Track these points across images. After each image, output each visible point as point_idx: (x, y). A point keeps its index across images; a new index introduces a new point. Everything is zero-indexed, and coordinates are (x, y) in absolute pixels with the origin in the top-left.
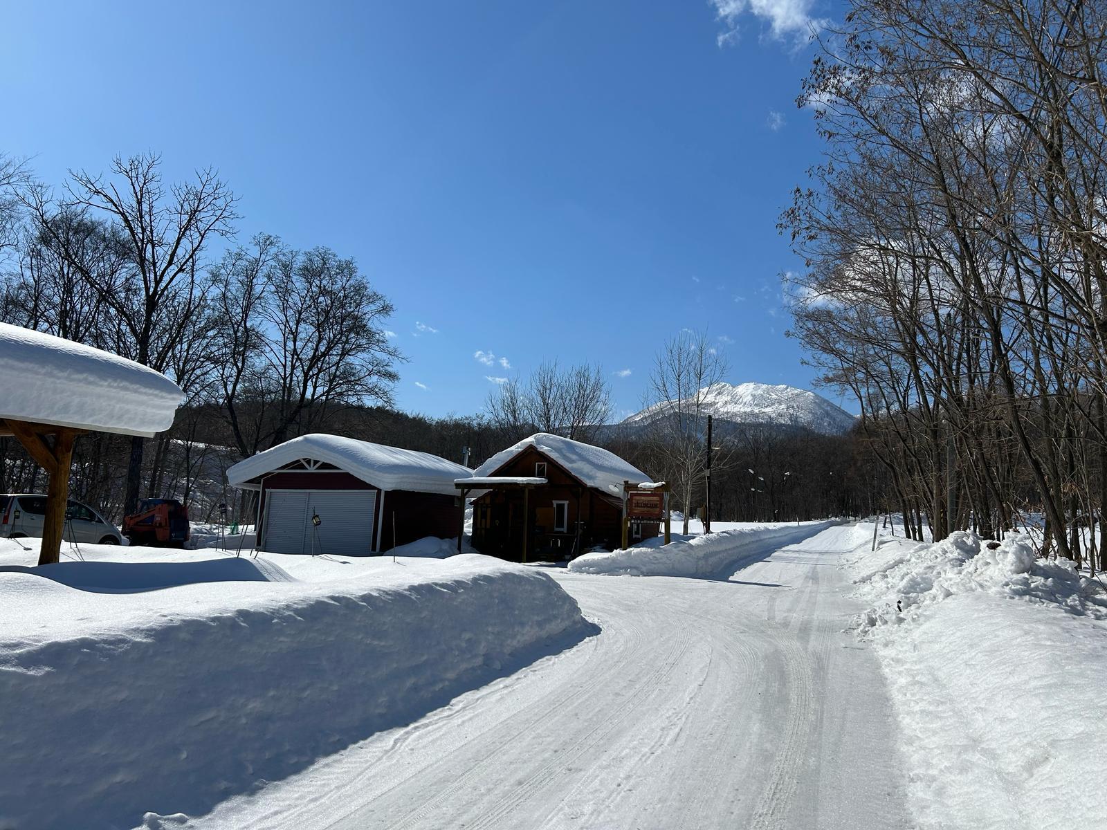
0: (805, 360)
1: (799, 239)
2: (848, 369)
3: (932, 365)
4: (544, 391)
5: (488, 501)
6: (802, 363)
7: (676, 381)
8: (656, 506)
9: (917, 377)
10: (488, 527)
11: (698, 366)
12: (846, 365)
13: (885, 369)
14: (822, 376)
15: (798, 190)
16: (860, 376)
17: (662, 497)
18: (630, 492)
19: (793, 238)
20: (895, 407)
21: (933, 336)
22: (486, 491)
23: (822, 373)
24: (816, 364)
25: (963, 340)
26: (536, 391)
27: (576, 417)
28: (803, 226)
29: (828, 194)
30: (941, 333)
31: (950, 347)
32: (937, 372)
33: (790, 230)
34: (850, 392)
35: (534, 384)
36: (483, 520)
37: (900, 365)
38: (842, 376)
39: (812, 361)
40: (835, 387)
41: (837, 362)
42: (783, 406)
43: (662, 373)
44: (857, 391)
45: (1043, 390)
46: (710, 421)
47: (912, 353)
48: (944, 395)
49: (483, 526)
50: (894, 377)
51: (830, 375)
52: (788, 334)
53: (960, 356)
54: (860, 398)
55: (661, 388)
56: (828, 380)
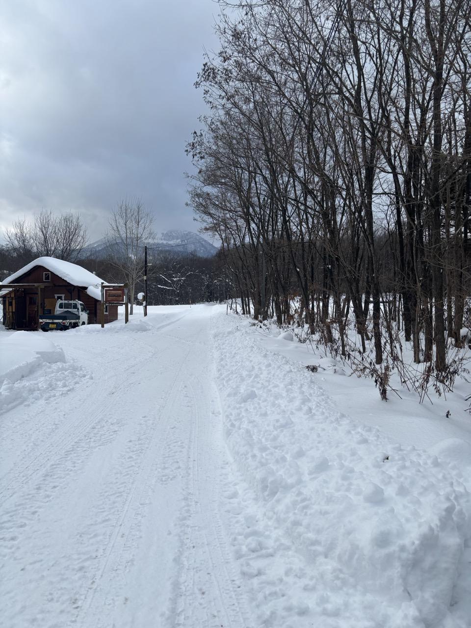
0: (196, 218)
1: (196, 158)
2: (216, 224)
3: (256, 224)
4: (44, 228)
5: (13, 295)
6: (194, 220)
7: (124, 226)
8: (120, 296)
9: (249, 229)
10: (14, 310)
11: (137, 217)
12: (215, 221)
13: (234, 224)
14: (203, 227)
15: (195, 133)
16: (222, 228)
17: (123, 291)
18: (105, 289)
19: (193, 157)
20: (238, 243)
21: (257, 209)
22: (11, 289)
23: (204, 225)
24: (201, 221)
25: (270, 213)
26: (39, 229)
27: (65, 245)
28: (198, 152)
29: (209, 132)
30: (260, 208)
31: (265, 216)
32: (258, 228)
33: (191, 153)
34: (217, 236)
35: (37, 224)
36: (10, 307)
37: (241, 222)
38: (212, 228)
39: (199, 219)
40: (210, 233)
41: (211, 220)
42: (179, 240)
43: (116, 220)
44: (221, 235)
45: (303, 239)
46: (146, 249)
47: (247, 217)
48: (261, 240)
49: (10, 310)
50: (238, 229)
51: (208, 227)
52: (187, 204)
53: (269, 220)
54: (222, 239)
55: (116, 229)
56: (206, 229)
